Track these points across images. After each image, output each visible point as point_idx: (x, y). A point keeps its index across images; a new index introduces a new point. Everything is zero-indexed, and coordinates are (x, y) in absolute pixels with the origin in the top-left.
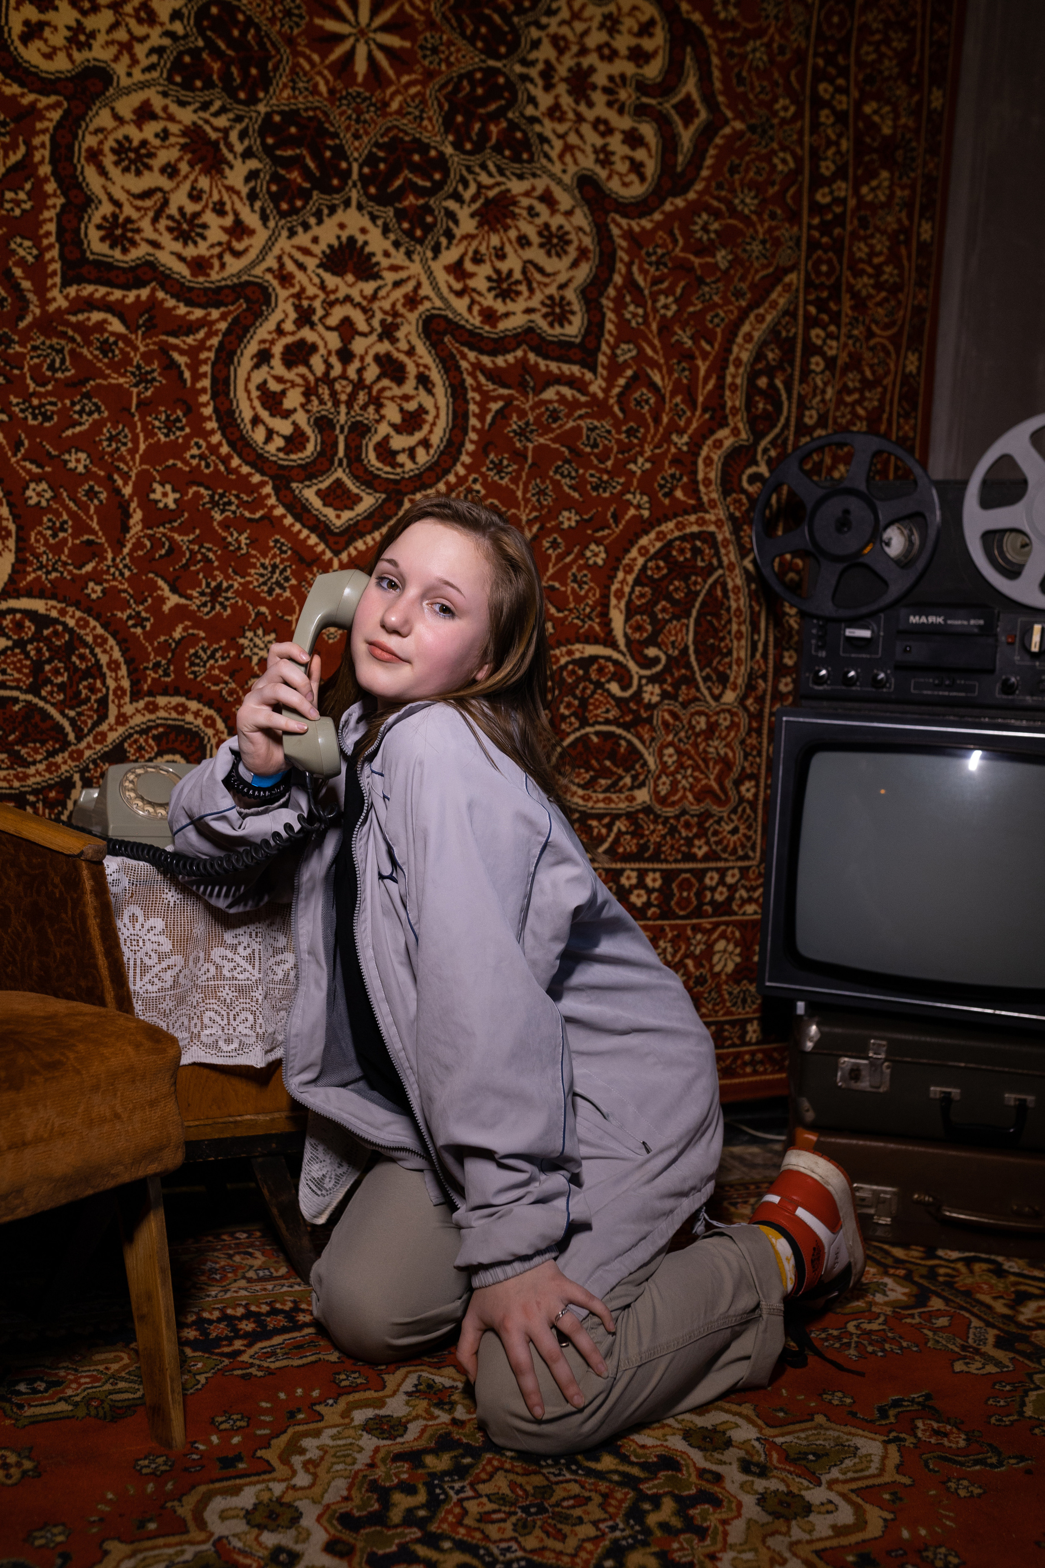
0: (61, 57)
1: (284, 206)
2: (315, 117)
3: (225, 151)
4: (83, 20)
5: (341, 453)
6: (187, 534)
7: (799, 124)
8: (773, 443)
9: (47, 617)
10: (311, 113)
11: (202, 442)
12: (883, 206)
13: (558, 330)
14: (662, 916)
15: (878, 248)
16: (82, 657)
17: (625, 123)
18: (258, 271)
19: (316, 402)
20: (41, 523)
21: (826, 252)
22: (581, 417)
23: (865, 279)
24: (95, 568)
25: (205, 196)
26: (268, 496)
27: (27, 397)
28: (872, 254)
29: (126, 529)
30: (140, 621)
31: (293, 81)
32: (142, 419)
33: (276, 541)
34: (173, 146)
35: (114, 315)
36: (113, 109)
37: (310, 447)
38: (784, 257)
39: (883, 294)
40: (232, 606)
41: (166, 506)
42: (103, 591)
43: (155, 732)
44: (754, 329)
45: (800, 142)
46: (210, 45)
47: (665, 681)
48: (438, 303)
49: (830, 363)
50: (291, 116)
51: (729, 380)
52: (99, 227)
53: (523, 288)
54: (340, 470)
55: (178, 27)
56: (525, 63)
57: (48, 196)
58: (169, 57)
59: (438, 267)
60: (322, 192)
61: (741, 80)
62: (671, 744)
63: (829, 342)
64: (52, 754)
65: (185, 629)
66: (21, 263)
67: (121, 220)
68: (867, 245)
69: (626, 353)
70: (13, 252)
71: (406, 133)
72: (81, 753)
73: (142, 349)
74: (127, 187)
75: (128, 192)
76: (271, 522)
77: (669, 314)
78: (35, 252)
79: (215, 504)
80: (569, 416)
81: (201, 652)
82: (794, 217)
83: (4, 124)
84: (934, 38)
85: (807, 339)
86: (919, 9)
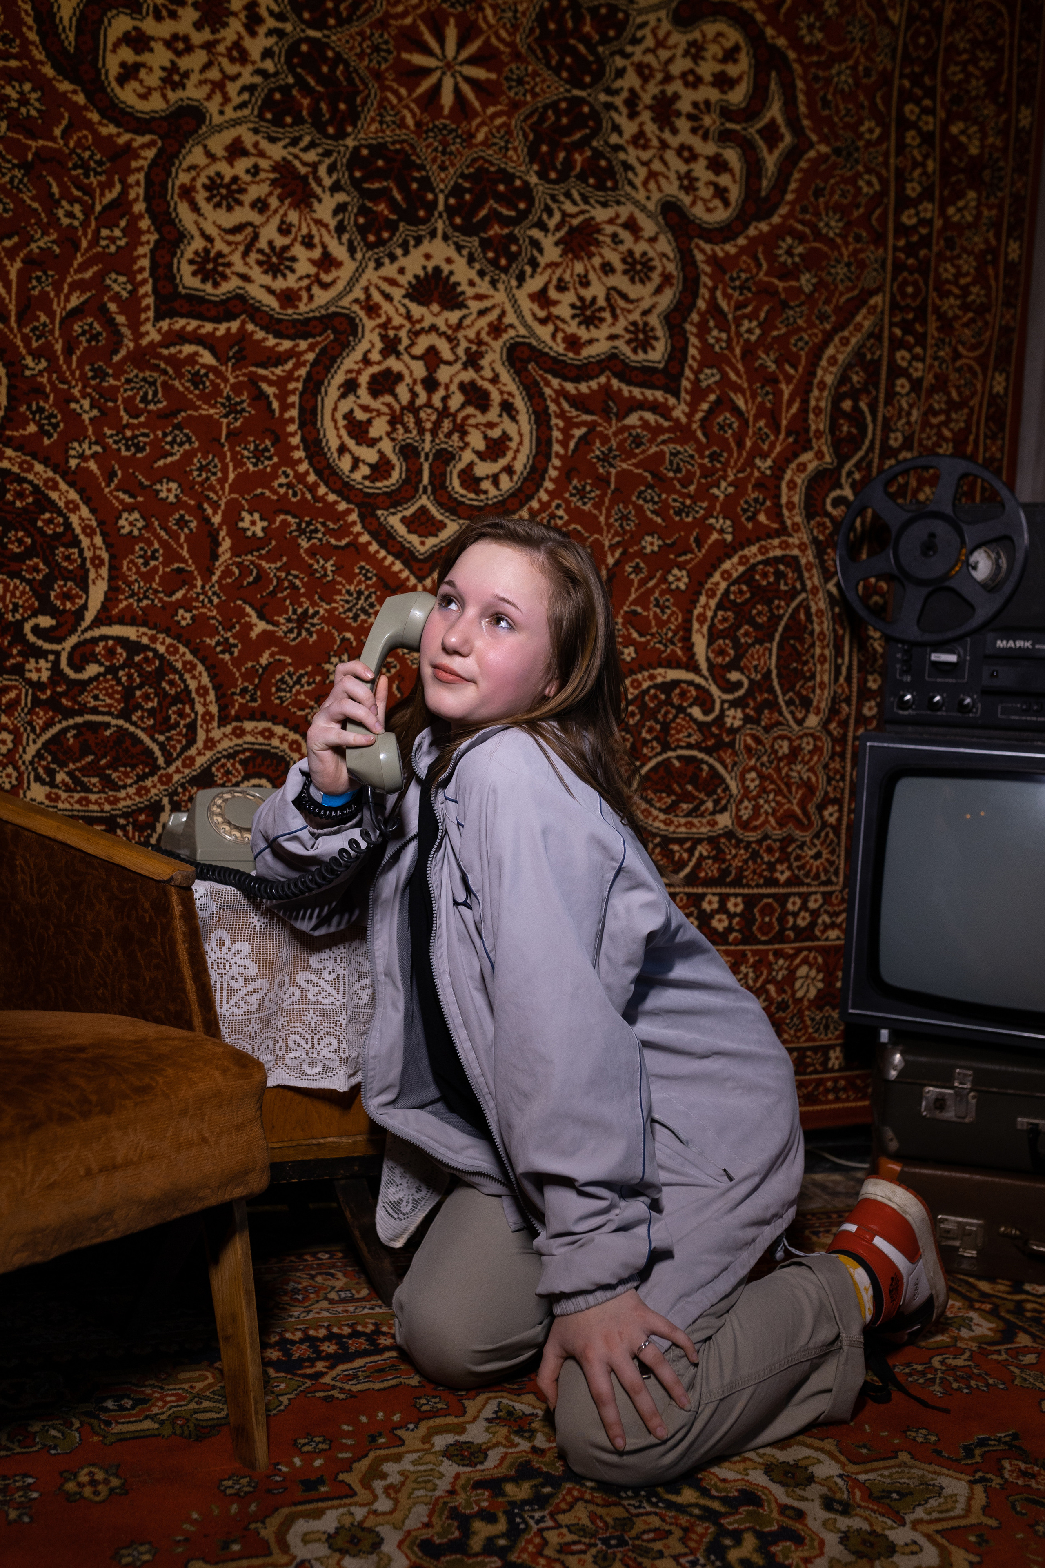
0: (156, 97)
1: (372, 238)
2: (402, 149)
3: (314, 185)
4: (177, 60)
5: (426, 480)
6: (275, 562)
7: (884, 146)
8: (857, 466)
9: (138, 643)
10: (398, 146)
11: (289, 471)
12: (970, 226)
13: (641, 356)
14: (744, 942)
15: (965, 268)
16: (172, 683)
17: (709, 149)
18: (345, 302)
19: (401, 430)
20: (133, 552)
21: (911, 273)
22: (664, 442)
23: (952, 300)
24: (185, 596)
25: (294, 230)
26: (354, 523)
27: (120, 429)
28: (959, 274)
29: (215, 556)
30: (228, 647)
31: (381, 115)
32: (232, 449)
33: (362, 568)
34: (263, 181)
35: (205, 347)
36: (205, 146)
37: (395, 475)
38: (869, 279)
39: (970, 315)
40: (318, 632)
41: (254, 534)
42: (192, 618)
43: (242, 756)
44: (838, 352)
45: (886, 164)
46: (300, 82)
47: (747, 705)
48: (523, 331)
49: (916, 385)
50: (378, 150)
51: (813, 403)
52: (191, 262)
53: (607, 315)
54: (424, 497)
55: (269, 65)
56: (610, 92)
57: (143, 233)
58: (260, 95)
59: (522, 295)
60: (409, 223)
61: (826, 104)
62: (754, 768)
63: (914, 364)
64: (141, 778)
65: (272, 655)
66: (116, 298)
67: (212, 255)
68: (953, 265)
69: (710, 377)
70: (109, 288)
71: (492, 164)
72: (170, 777)
73: (232, 380)
74: (219, 222)
75: (219, 227)
76: (357, 549)
77: (753, 338)
78: (129, 287)
79: (303, 532)
80: (651, 441)
81: (287, 678)
82: (879, 239)
83: (100, 163)
84: (1024, 56)
85: (892, 361)
86: (1007, 27)
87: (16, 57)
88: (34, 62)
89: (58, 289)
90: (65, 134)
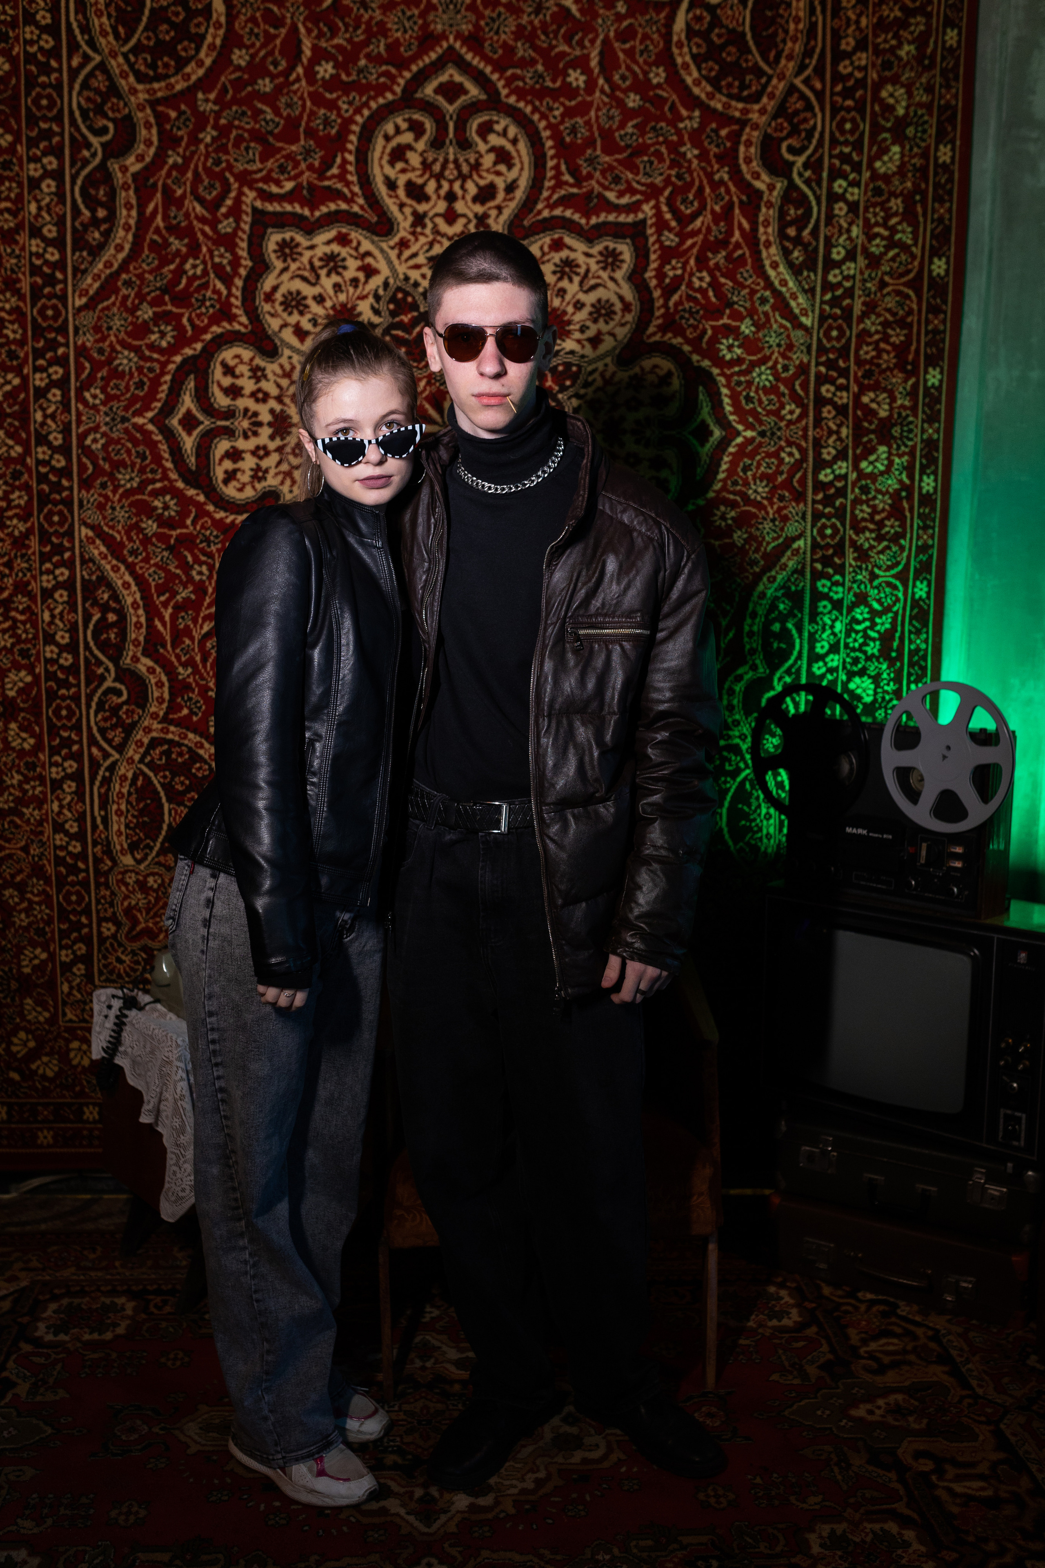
0: (248, 489)
4: (260, 463)
7: (804, 422)
8: (786, 672)
12: (882, 473)
15: (880, 507)
17: (651, 453)
21: (829, 519)
23: (867, 534)
28: (875, 511)
38: (791, 529)
39: (885, 543)
45: (805, 437)
49: (837, 604)
51: (745, 629)
61: (748, 399)
63: (834, 588)
68: (869, 506)
82: (799, 497)
83: (217, 537)
84: (930, 328)
85: (814, 588)
86: (915, 307)
87: (160, 480)
88: (171, 481)
89: (195, 621)
90: (194, 523)
